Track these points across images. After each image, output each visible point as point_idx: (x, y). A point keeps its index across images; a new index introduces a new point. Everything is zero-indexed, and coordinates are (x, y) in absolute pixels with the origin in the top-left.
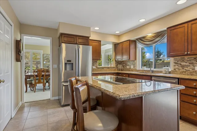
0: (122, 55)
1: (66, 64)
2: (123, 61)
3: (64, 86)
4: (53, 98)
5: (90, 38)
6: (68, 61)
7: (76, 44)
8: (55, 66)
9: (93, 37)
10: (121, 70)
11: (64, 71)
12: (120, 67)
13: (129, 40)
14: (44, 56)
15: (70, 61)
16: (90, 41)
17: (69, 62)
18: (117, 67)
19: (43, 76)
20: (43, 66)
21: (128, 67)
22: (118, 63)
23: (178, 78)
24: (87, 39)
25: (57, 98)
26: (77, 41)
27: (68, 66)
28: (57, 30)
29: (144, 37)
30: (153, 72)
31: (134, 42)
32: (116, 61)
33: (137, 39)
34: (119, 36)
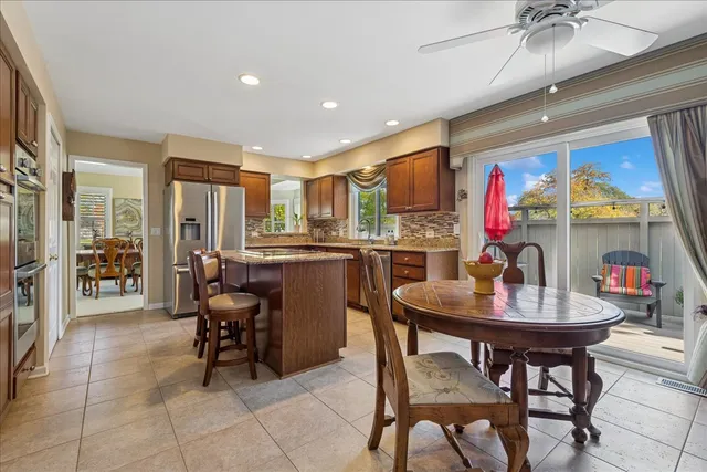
0: (321, 206)
1: (183, 226)
2: (324, 221)
3: (179, 273)
4: (151, 307)
5: (241, 168)
6: (187, 220)
7: (208, 181)
8: (157, 231)
9: (248, 165)
10: (320, 241)
11: (179, 243)
12: (317, 232)
13: (333, 176)
14: (116, 205)
15: (194, 220)
16: (242, 174)
17: (189, 222)
18: (312, 235)
19: (120, 256)
20: (114, 233)
21: (334, 234)
22: (315, 223)
23: (391, 251)
24: (234, 172)
25: (161, 305)
26: (211, 175)
27: (188, 232)
28: (159, 147)
29: (359, 171)
30: (373, 242)
31: (344, 179)
32: (308, 220)
33: (348, 174)
34: (313, 164)
